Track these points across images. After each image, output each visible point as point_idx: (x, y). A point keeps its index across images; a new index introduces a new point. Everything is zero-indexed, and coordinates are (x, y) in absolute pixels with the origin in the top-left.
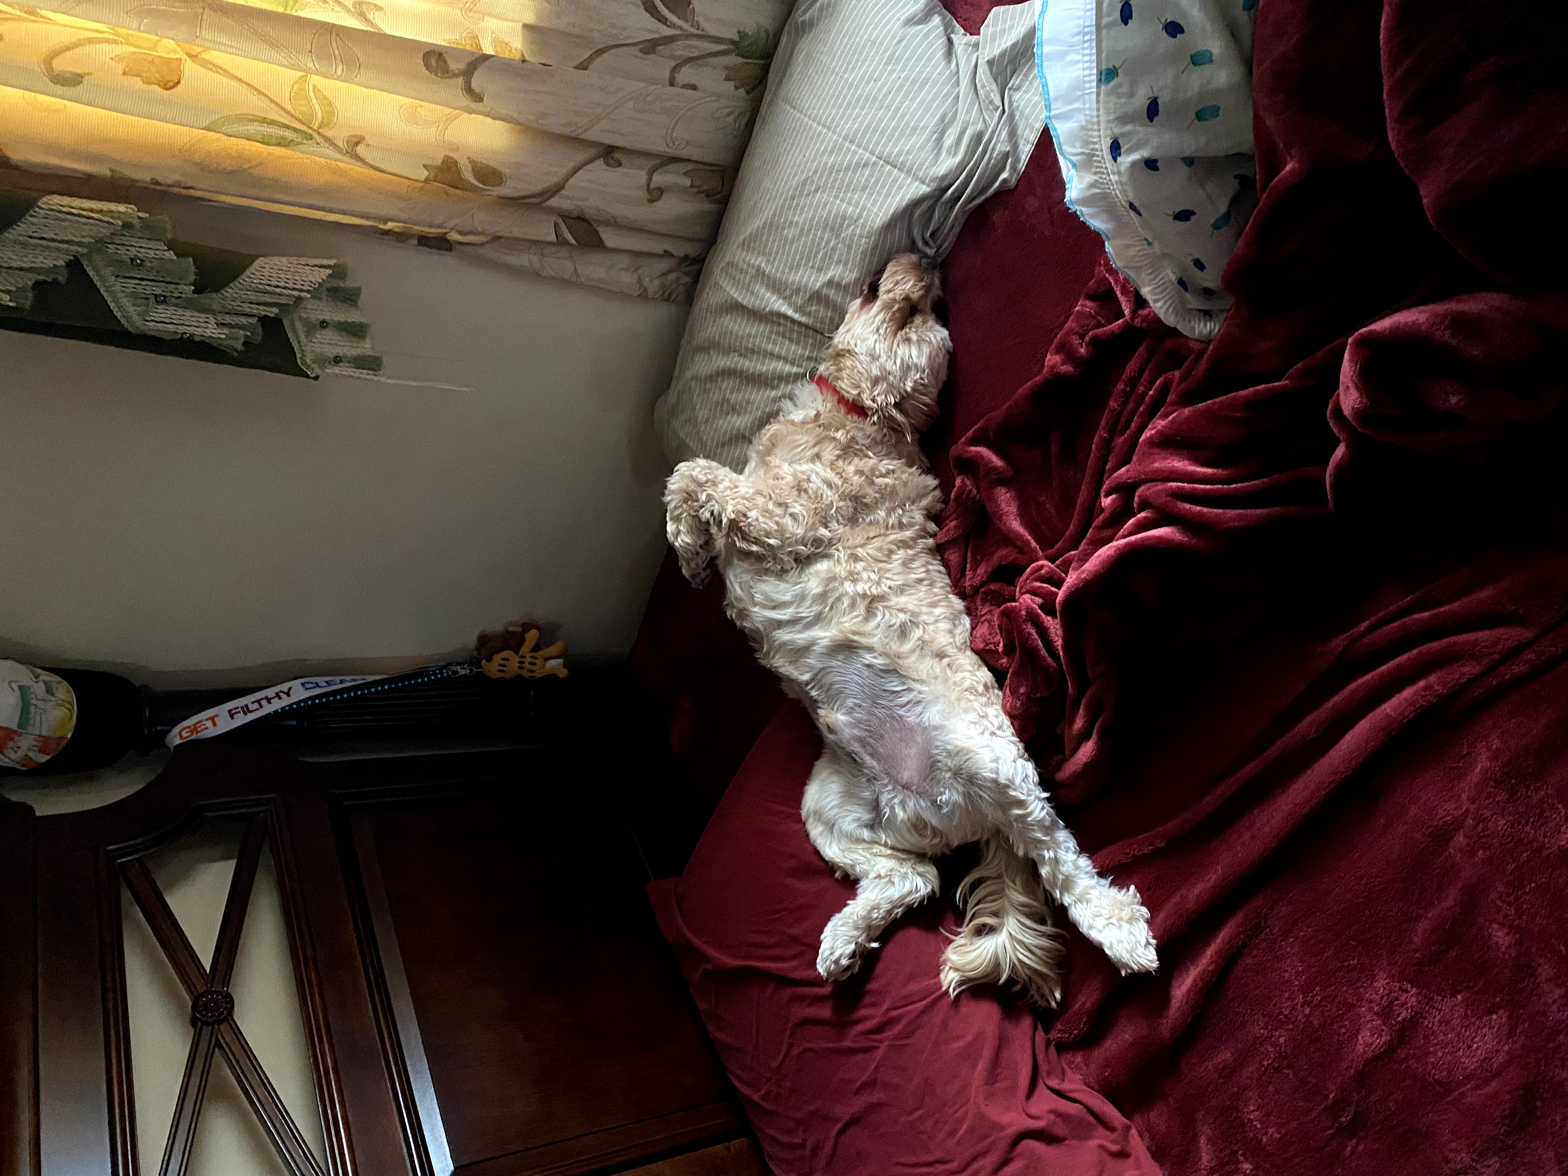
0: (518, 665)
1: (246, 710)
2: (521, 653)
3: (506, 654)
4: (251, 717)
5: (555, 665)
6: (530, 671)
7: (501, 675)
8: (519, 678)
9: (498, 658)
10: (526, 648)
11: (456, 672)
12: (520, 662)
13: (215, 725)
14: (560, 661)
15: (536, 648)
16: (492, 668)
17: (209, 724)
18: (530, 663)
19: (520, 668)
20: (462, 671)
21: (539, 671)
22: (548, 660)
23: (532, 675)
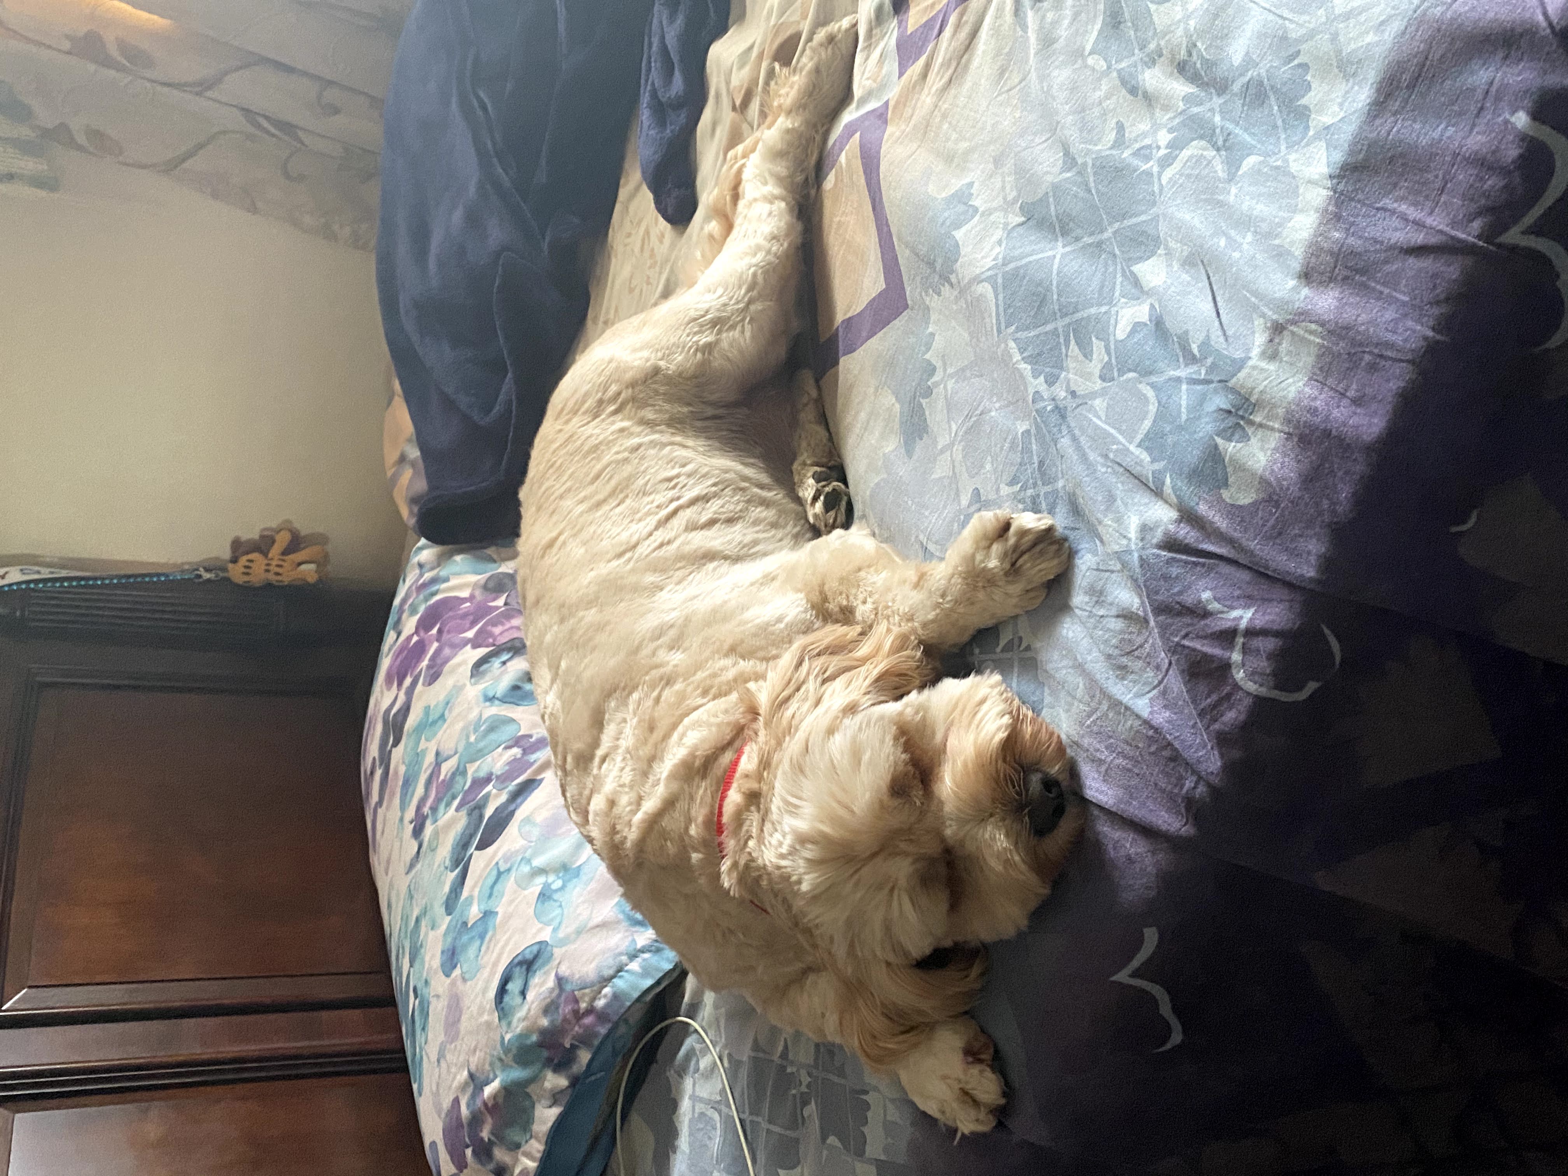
0: (264, 567)
2: (270, 555)
3: (254, 556)
5: (309, 572)
6: (277, 574)
7: (246, 578)
8: (269, 586)
9: (243, 560)
10: (275, 551)
11: (200, 576)
12: (268, 565)
14: (312, 566)
15: (286, 552)
16: (236, 573)
18: (278, 566)
19: (267, 571)
20: (207, 576)
21: (288, 576)
22: (300, 564)
23: (279, 578)
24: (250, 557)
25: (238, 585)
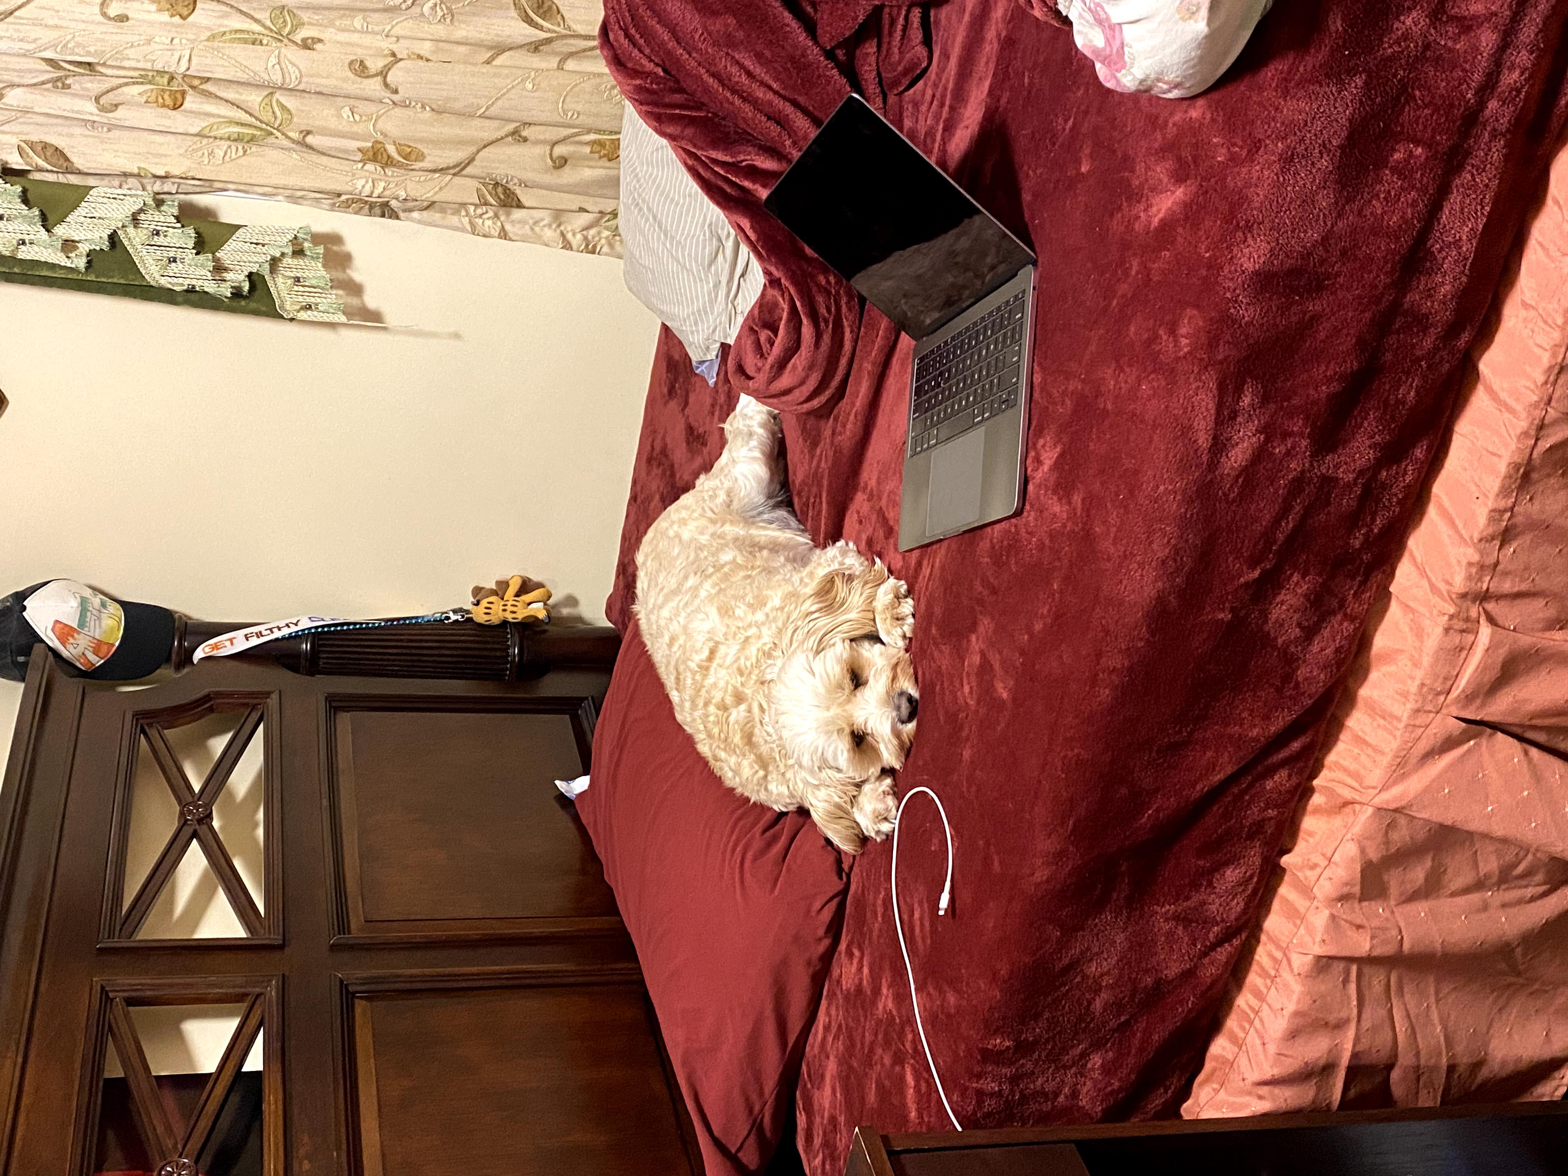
0: (501, 608)
1: (259, 635)
2: (506, 597)
4: (262, 640)
5: (538, 610)
6: (512, 613)
7: (487, 618)
8: (505, 623)
9: (484, 603)
10: (510, 594)
11: (448, 618)
12: (505, 605)
13: (232, 644)
14: (541, 605)
15: (518, 595)
16: (479, 614)
17: (228, 643)
18: (513, 606)
19: (504, 610)
20: (453, 617)
21: (521, 614)
22: (529, 604)
23: (514, 615)
24: (491, 599)
25: (480, 625)
